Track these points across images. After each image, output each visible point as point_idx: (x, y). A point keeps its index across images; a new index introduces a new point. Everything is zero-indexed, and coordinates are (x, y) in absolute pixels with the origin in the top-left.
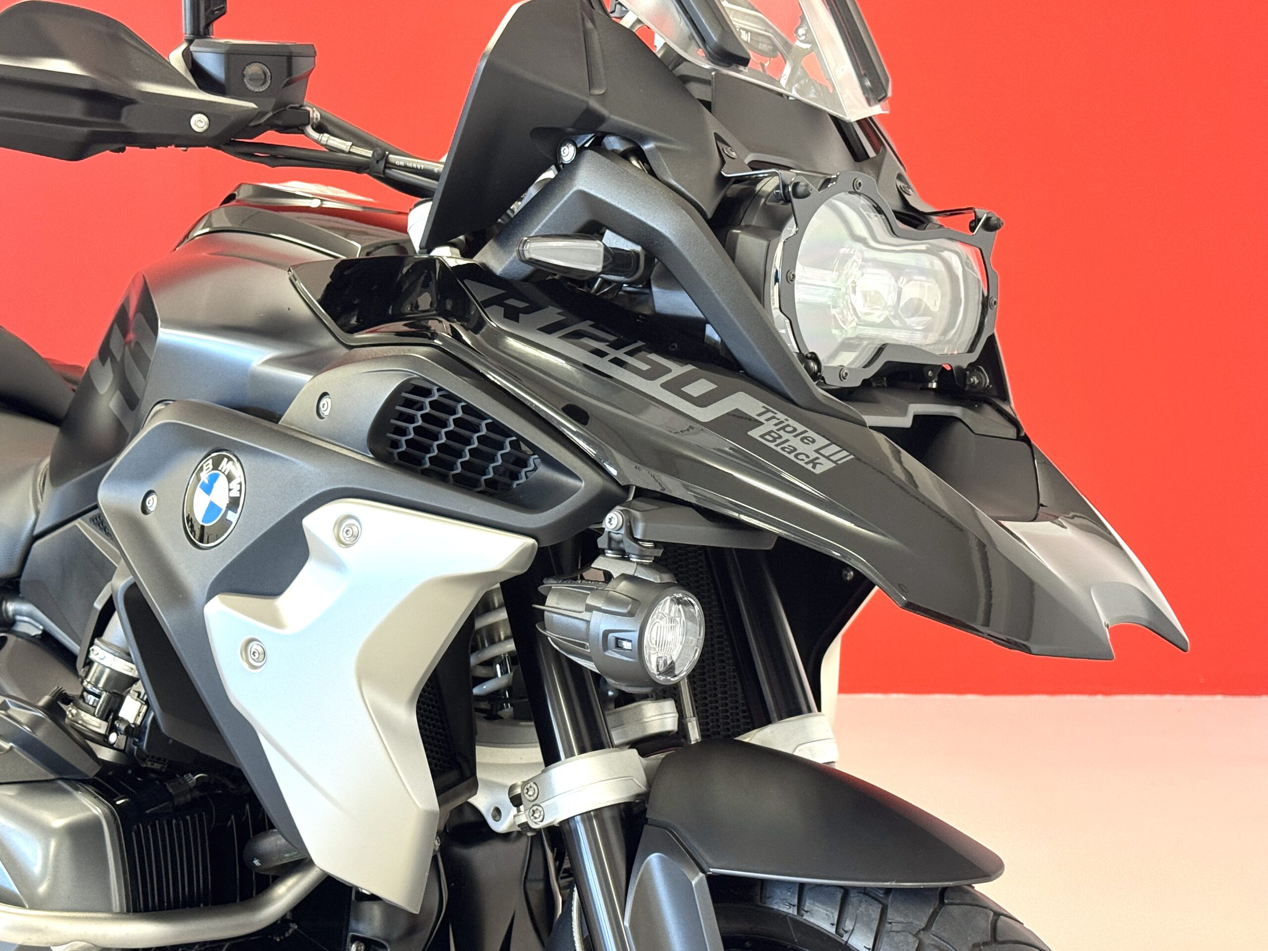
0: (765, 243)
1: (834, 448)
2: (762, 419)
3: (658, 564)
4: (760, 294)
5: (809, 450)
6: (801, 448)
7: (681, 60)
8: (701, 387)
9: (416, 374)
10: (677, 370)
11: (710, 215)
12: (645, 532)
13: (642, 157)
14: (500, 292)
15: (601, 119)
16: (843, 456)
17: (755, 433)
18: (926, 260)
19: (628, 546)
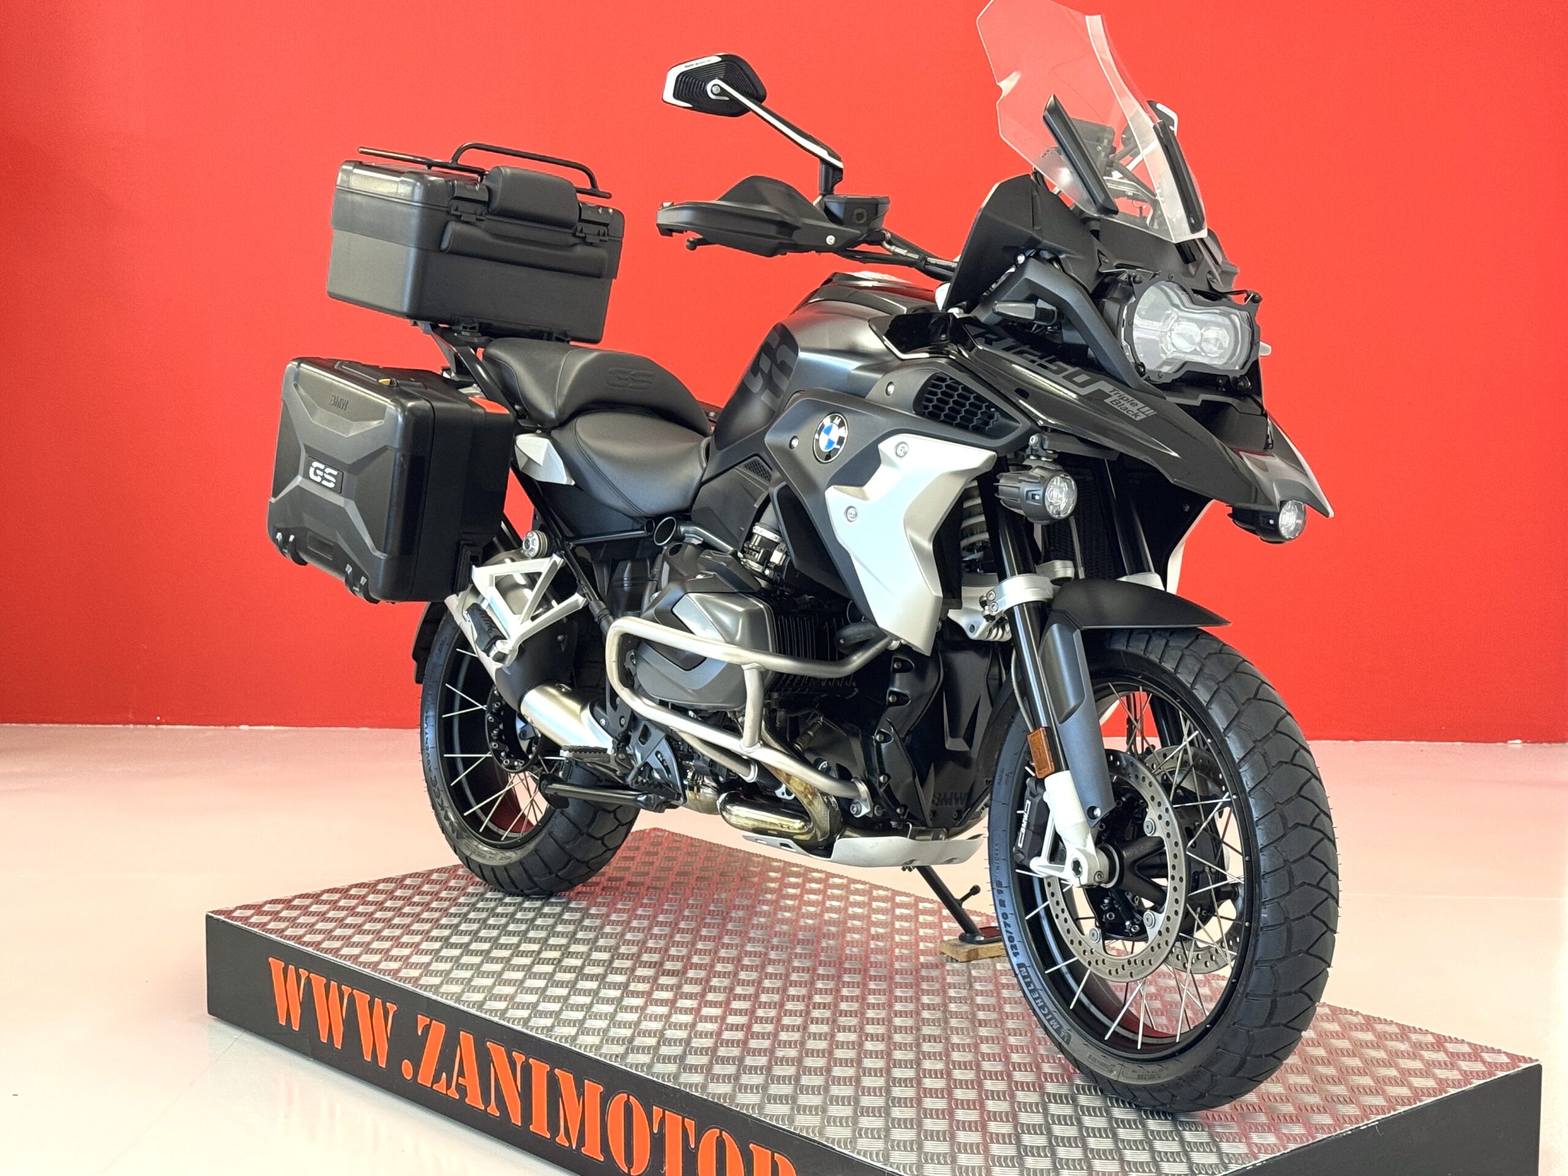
0: (1118, 306)
1: (1147, 408)
2: (1112, 394)
3: (1055, 461)
4: (1115, 333)
5: (1135, 409)
6: (1130, 408)
7: (1082, 212)
8: (1083, 378)
9: (939, 370)
10: (1071, 370)
11: (1091, 291)
12: (1049, 446)
13: (1059, 261)
14: (983, 330)
15: (1039, 242)
16: (1151, 412)
17: (1107, 401)
18: (1220, 319)
19: (1041, 452)
